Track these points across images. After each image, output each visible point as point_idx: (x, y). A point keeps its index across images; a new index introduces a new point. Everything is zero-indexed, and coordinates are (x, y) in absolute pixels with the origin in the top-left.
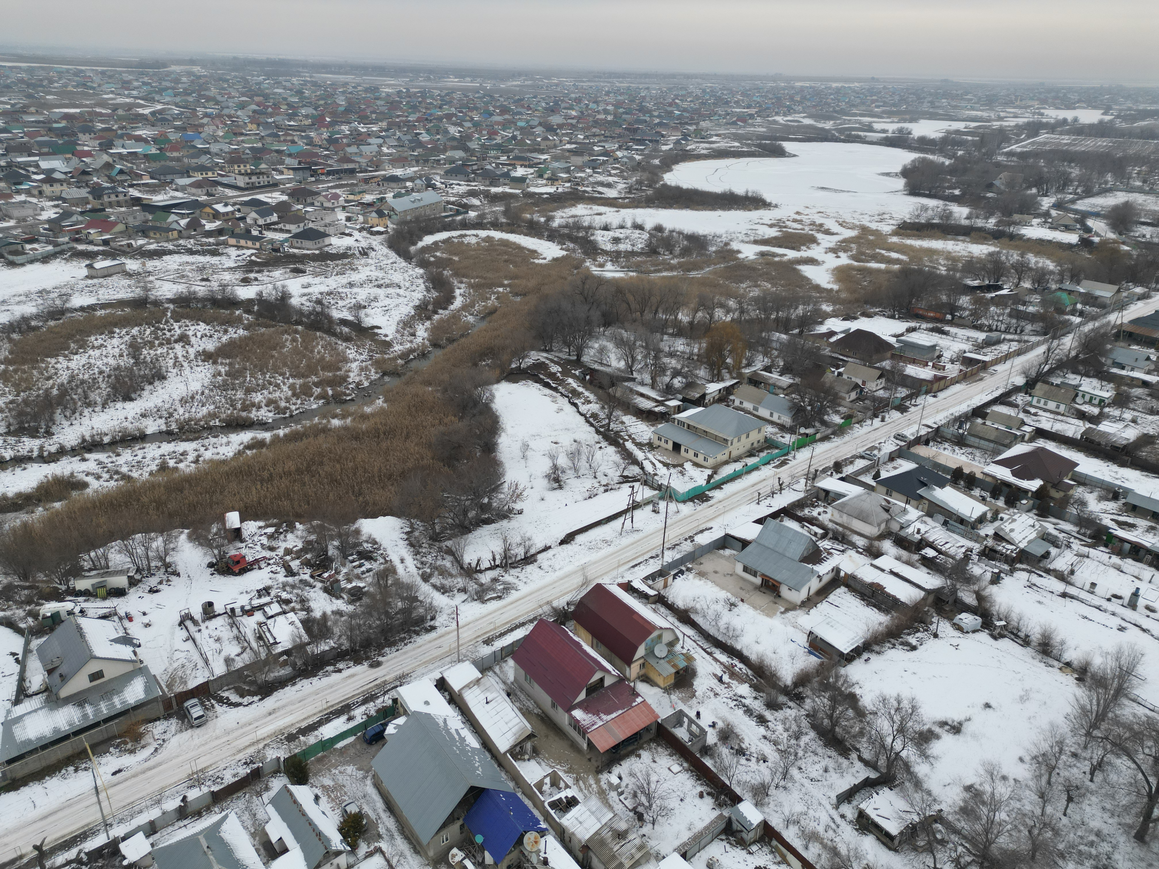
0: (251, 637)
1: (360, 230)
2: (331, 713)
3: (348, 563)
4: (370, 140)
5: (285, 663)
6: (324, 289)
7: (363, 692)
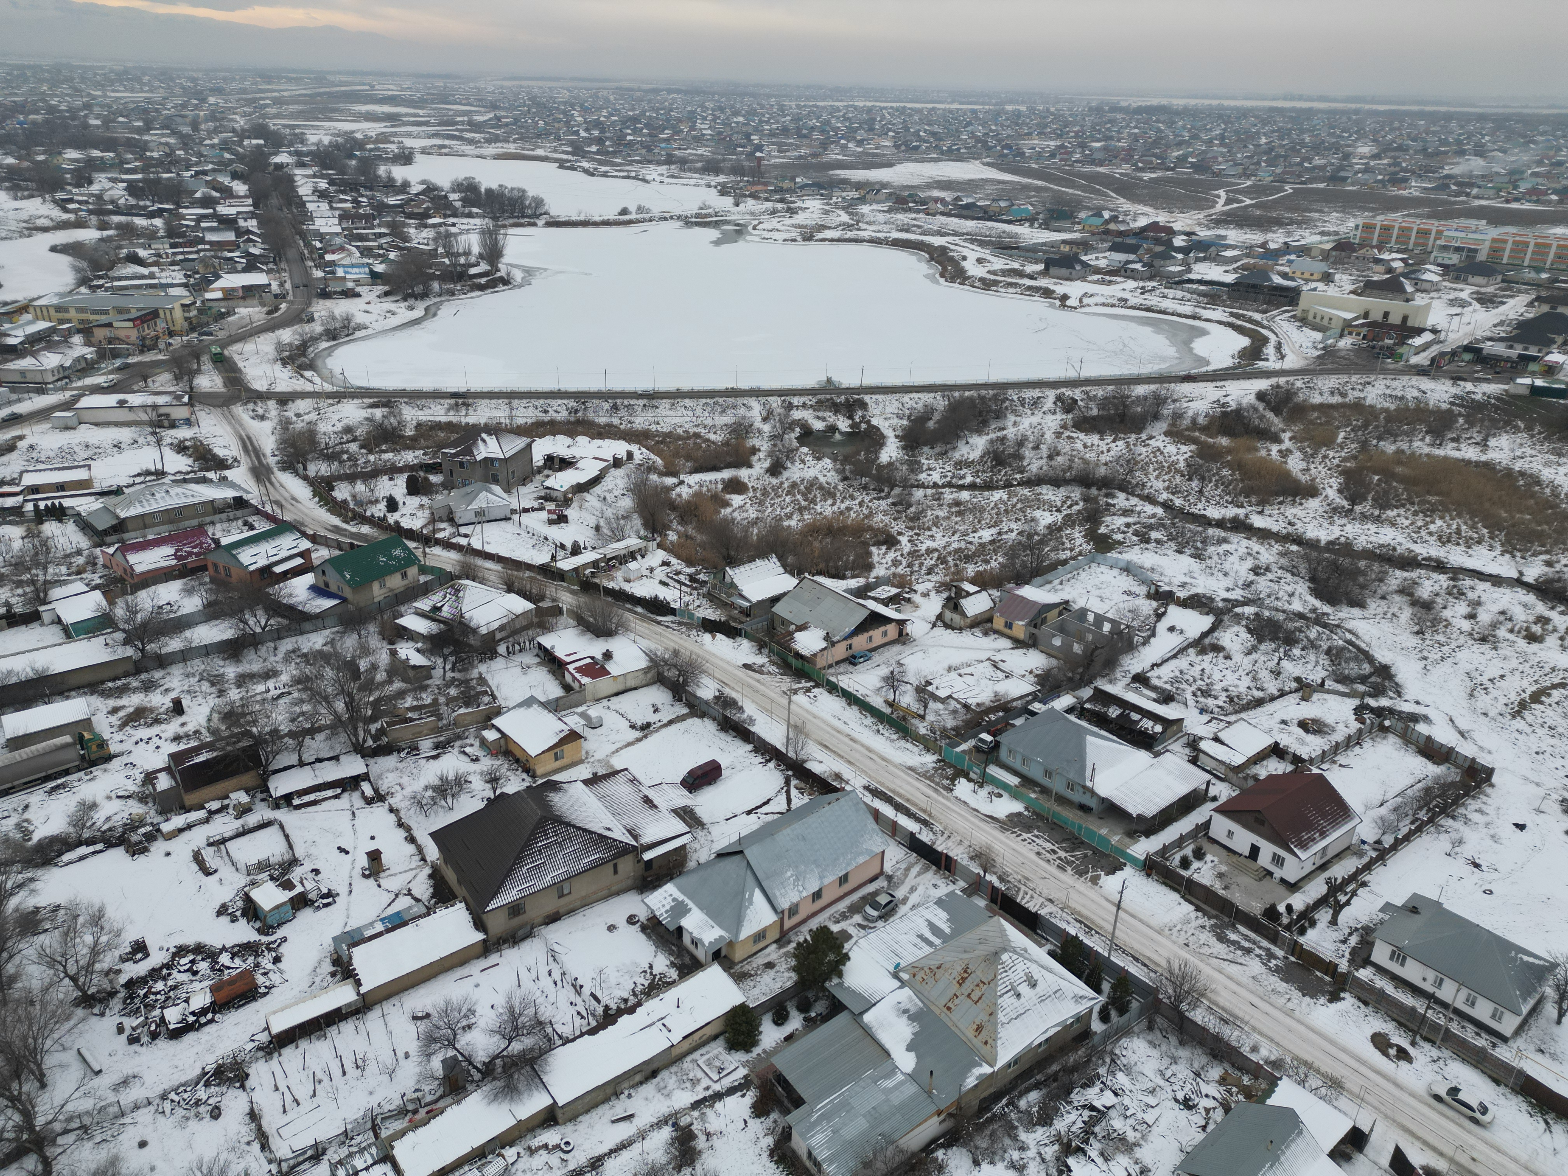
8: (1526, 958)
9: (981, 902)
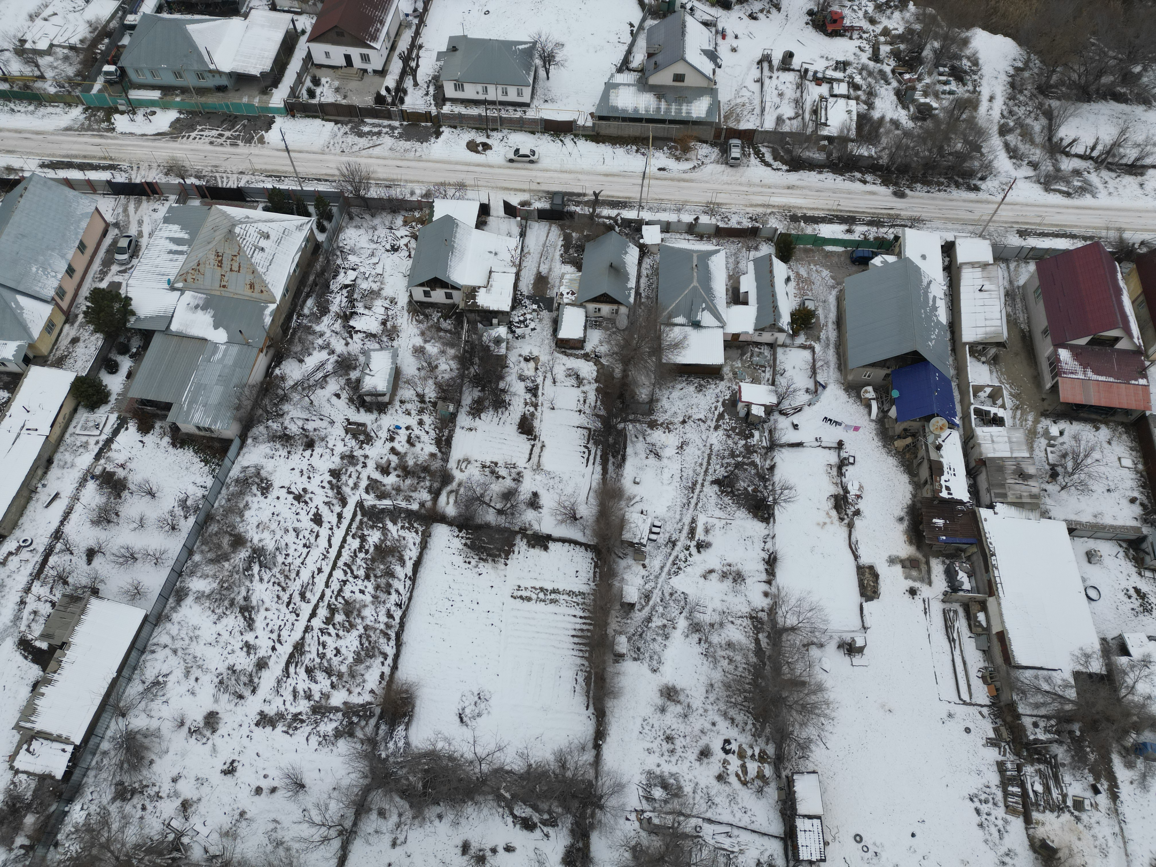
0: (808, 107)
2: (837, 216)
3: (935, 74)
5: (822, 149)
7: (874, 214)
8: (521, 47)
9: (196, 203)
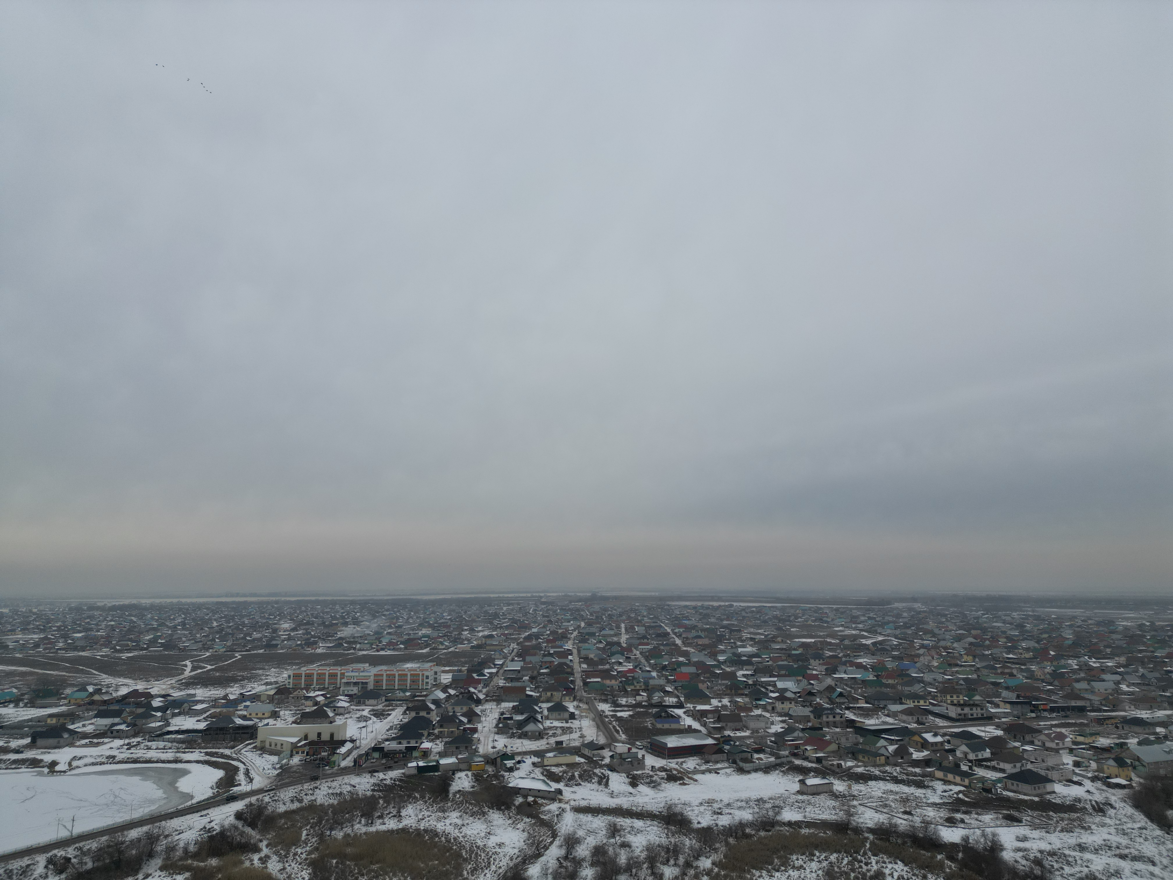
1: (1093, 779)
4: (1104, 676)
6: (1044, 846)
